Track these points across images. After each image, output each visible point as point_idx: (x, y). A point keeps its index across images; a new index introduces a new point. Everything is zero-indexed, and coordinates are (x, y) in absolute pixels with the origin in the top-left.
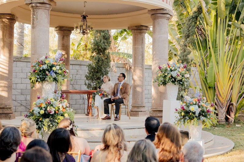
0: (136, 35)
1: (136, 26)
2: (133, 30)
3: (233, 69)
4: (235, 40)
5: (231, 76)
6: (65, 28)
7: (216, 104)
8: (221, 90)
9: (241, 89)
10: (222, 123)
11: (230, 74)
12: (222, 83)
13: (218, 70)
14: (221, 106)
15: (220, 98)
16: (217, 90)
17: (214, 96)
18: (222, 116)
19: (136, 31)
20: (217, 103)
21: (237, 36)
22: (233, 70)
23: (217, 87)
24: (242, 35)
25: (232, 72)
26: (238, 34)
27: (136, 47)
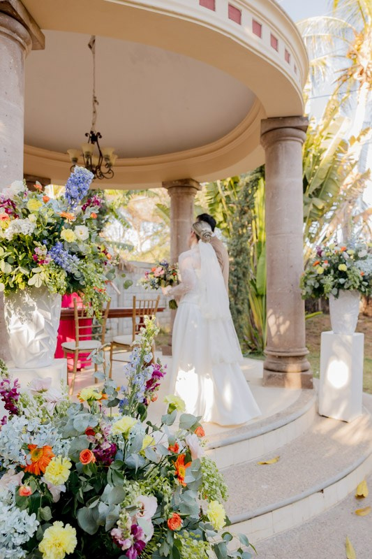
0: (179, 197)
1: (181, 181)
2: (174, 189)
6: (32, 178)
19: (180, 190)
27: (179, 220)
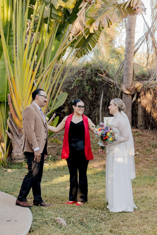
3: (38, 72)
4: (41, 24)
5: (34, 84)
7: (9, 131)
8: (19, 107)
9: (51, 106)
10: (19, 161)
11: (33, 80)
12: (20, 96)
13: (13, 73)
14: (18, 133)
15: (17, 121)
16: (11, 107)
17: (7, 117)
18: (19, 150)
20: (11, 129)
21: (44, 17)
22: (38, 74)
23: (12, 102)
24: (52, 16)
25: (37, 78)
26: (47, 15)
